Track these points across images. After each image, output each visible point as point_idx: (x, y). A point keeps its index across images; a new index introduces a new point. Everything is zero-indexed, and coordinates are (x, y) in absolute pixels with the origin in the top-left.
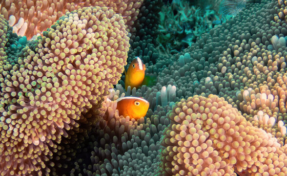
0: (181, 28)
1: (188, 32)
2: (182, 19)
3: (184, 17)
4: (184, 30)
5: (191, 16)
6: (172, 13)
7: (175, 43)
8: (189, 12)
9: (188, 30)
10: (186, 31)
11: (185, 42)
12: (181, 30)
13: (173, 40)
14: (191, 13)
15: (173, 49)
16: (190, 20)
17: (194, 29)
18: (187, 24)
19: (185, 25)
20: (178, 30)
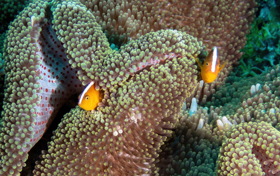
0: (264, 45)
1: (270, 49)
2: (265, 35)
3: (268, 33)
4: (267, 46)
5: (275, 33)
6: (257, 28)
7: (257, 60)
8: (273, 29)
9: (271, 47)
10: (269, 48)
11: (267, 59)
12: (264, 47)
13: (255, 56)
14: (275, 31)
15: (254, 66)
16: (273, 37)
17: (277, 47)
18: (270, 41)
19: (268, 42)
20: (260, 46)
